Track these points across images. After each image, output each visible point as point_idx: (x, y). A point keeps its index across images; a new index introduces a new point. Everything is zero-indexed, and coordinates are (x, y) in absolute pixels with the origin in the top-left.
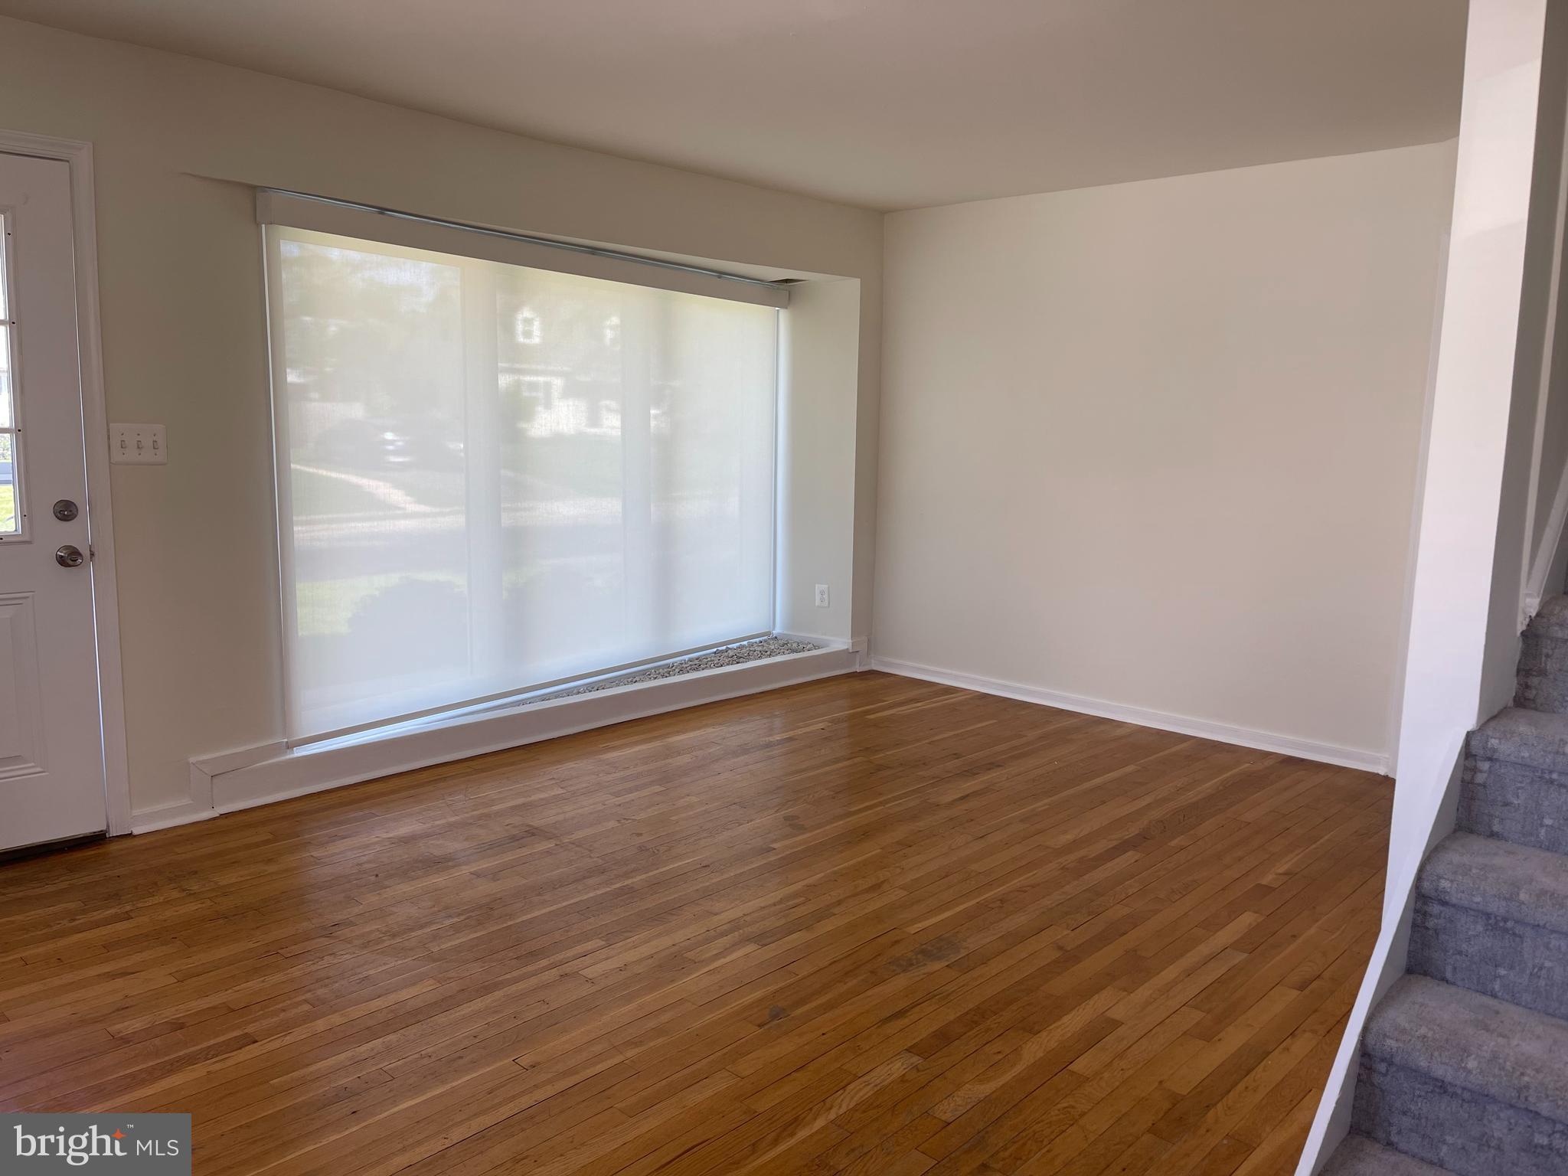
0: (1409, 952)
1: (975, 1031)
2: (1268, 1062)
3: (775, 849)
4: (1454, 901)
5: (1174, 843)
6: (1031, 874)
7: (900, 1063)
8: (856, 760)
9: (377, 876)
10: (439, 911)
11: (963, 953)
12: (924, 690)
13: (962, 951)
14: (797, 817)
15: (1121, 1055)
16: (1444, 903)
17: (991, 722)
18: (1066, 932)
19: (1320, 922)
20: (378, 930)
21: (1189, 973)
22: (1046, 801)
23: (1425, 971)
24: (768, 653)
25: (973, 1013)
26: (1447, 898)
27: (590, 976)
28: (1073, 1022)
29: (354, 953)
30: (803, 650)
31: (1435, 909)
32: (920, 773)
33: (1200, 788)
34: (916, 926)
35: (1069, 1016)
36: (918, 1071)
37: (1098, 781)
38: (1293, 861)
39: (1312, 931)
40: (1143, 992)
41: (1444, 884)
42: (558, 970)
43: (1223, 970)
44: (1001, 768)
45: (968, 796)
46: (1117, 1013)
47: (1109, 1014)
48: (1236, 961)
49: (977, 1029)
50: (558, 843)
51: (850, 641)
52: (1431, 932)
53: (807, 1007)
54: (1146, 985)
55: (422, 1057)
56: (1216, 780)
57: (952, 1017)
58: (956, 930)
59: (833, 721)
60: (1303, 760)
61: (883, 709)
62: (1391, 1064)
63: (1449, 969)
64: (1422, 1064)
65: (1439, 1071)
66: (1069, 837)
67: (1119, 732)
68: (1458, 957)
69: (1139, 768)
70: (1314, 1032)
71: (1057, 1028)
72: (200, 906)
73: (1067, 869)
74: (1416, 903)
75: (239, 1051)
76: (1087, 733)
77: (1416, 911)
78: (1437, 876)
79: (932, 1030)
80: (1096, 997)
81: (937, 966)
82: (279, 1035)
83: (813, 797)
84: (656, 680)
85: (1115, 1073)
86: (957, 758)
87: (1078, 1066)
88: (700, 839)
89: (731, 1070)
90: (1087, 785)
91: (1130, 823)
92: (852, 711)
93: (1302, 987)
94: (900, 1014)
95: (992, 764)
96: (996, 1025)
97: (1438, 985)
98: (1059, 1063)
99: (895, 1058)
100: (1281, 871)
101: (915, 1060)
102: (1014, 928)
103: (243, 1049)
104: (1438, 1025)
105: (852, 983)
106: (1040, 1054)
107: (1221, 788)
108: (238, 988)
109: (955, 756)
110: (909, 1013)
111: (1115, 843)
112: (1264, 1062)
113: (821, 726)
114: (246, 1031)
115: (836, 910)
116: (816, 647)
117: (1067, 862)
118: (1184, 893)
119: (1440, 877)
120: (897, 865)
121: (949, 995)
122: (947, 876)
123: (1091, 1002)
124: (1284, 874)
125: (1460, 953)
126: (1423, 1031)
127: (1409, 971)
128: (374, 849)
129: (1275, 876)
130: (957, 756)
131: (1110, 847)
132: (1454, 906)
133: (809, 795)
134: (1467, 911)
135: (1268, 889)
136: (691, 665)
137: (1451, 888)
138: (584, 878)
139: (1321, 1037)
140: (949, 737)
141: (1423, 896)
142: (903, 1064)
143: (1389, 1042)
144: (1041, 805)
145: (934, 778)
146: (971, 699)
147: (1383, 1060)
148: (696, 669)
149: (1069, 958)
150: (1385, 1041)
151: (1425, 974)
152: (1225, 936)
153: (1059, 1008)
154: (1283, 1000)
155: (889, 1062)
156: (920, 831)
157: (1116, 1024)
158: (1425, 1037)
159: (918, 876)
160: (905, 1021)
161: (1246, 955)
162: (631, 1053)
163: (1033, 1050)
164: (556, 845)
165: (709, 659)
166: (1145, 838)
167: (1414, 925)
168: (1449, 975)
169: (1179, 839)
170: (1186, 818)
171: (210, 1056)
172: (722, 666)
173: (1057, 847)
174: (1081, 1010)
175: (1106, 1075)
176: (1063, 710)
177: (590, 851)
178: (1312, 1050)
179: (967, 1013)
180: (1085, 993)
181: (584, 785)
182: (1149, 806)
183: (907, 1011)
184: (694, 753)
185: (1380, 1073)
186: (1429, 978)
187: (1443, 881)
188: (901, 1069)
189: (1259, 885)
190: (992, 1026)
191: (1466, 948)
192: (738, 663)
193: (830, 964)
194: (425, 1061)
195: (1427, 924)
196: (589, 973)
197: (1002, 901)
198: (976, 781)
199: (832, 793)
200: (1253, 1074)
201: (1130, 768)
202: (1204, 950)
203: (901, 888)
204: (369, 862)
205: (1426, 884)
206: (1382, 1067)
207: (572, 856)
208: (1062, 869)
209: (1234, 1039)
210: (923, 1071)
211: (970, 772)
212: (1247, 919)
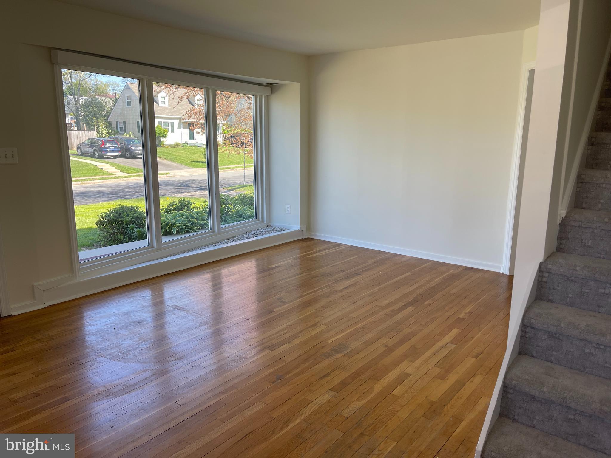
0: (520, 346)
1: (356, 380)
2: (466, 386)
3: (274, 311)
4: (537, 327)
5: (426, 303)
6: (373, 317)
7: (328, 395)
8: (304, 274)
9: (115, 329)
10: (142, 342)
11: (350, 350)
12: (330, 245)
13: (349, 349)
14: (283, 298)
15: (411, 387)
16: (532, 328)
17: (355, 257)
18: (388, 340)
19: (481, 332)
20: (117, 351)
21: (435, 354)
22: (377, 288)
23: (525, 353)
24: (268, 232)
25: (355, 373)
26: (534, 326)
27: (204, 366)
28: (393, 375)
29: (107, 361)
30: (281, 231)
31: (529, 330)
32: (329, 279)
33: (435, 281)
34: (330, 340)
35: (391, 373)
36: (335, 398)
37: (397, 279)
38: (471, 308)
39: (479, 335)
40: (418, 362)
41: (533, 321)
42: (191, 364)
43: (447, 352)
44: (360, 275)
45: (348, 287)
46: (409, 371)
47: (406, 371)
48: (452, 348)
49: (357, 380)
50: (188, 312)
51: (300, 226)
52: (527, 339)
53: (290, 375)
54: (419, 359)
55: (138, 403)
56: (440, 278)
57: (347, 375)
58: (346, 341)
59: (295, 259)
60: (472, 268)
61: (315, 253)
62: (515, 390)
63: (534, 352)
64: (526, 390)
65: (533, 392)
66: (387, 302)
67: (403, 259)
68: (538, 348)
69: (412, 273)
70: (482, 374)
71: (387, 377)
72: (42, 344)
73: (387, 314)
74: (522, 328)
75: (63, 404)
76: (391, 260)
77: (522, 331)
78: (530, 318)
79: (339, 381)
80: (400, 365)
81: (340, 355)
82: (78, 397)
83: (288, 290)
84: (224, 245)
85: (409, 395)
86: (343, 272)
87: (396, 392)
88: (245, 309)
89: (262, 401)
90: (393, 281)
91: (410, 295)
92: (301, 255)
93: (476, 357)
94: (327, 375)
95: (356, 274)
96: (363, 378)
97: (531, 358)
98: (388, 391)
99: (325, 394)
100: (467, 312)
101: (334, 393)
102: (368, 339)
103: (64, 403)
104: (532, 375)
105: (307, 364)
106: (381, 389)
107: (443, 280)
108: (60, 378)
109: (342, 271)
110: (330, 375)
111: (404, 304)
112: (464, 387)
113: (290, 261)
114: (66, 396)
115: (299, 335)
116: (286, 229)
117: (387, 312)
118: (432, 322)
119: (531, 318)
120: (322, 316)
121: (345, 367)
122: (341, 319)
123: (399, 367)
124: (468, 313)
125: (539, 346)
126: (527, 377)
127: (520, 353)
128: (113, 318)
129: (464, 314)
130: (343, 271)
131: (403, 305)
132: (536, 329)
133: (287, 289)
134: (541, 331)
135: (462, 319)
136: (237, 238)
137: (535, 322)
138: (200, 326)
139: (484, 376)
140: (340, 263)
141: (525, 325)
142: (329, 395)
143: (514, 382)
144: (376, 289)
145: (335, 280)
146: (347, 248)
147: (511, 388)
148: (240, 240)
149: (390, 350)
150: (512, 381)
151: (526, 354)
152: (447, 338)
153: (387, 370)
154: (470, 362)
155: (323, 395)
156: (330, 302)
157: (409, 375)
158: (527, 379)
159: (330, 320)
160: (328, 378)
161: (455, 345)
162: (222, 397)
163: (378, 387)
164: (187, 313)
165: (244, 236)
166: (416, 301)
167: (521, 336)
168: (535, 355)
169: (429, 301)
170: (430, 293)
171: (51, 407)
172: (249, 238)
173: (383, 306)
174: (395, 370)
175: (406, 395)
176: (382, 251)
177: (201, 315)
178: (481, 382)
179: (352, 374)
180: (396, 364)
181: (197, 288)
182: (416, 289)
183: (329, 374)
184: (240, 274)
185: (510, 393)
186: (527, 356)
187: (532, 320)
188: (329, 397)
189: (459, 318)
190: (362, 378)
191: (541, 344)
192: (256, 237)
193: (299, 357)
194: (140, 405)
195: (526, 336)
196: (204, 365)
197: (363, 328)
198: (351, 281)
199: (296, 288)
200: (460, 392)
201: (409, 274)
202: (440, 344)
203: (324, 325)
204: (111, 323)
205: (526, 321)
206: (511, 391)
207: (194, 318)
208: (385, 314)
209: (452, 378)
210: (337, 398)
211: (348, 278)
212: (455, 331)
